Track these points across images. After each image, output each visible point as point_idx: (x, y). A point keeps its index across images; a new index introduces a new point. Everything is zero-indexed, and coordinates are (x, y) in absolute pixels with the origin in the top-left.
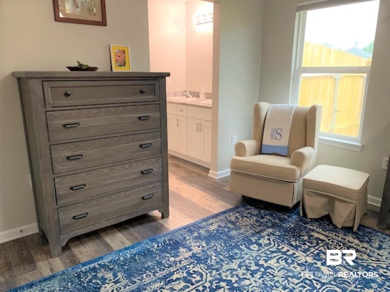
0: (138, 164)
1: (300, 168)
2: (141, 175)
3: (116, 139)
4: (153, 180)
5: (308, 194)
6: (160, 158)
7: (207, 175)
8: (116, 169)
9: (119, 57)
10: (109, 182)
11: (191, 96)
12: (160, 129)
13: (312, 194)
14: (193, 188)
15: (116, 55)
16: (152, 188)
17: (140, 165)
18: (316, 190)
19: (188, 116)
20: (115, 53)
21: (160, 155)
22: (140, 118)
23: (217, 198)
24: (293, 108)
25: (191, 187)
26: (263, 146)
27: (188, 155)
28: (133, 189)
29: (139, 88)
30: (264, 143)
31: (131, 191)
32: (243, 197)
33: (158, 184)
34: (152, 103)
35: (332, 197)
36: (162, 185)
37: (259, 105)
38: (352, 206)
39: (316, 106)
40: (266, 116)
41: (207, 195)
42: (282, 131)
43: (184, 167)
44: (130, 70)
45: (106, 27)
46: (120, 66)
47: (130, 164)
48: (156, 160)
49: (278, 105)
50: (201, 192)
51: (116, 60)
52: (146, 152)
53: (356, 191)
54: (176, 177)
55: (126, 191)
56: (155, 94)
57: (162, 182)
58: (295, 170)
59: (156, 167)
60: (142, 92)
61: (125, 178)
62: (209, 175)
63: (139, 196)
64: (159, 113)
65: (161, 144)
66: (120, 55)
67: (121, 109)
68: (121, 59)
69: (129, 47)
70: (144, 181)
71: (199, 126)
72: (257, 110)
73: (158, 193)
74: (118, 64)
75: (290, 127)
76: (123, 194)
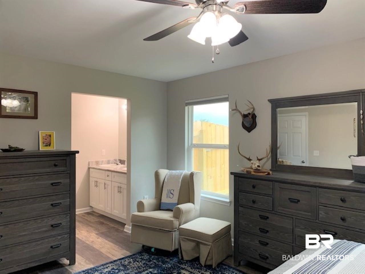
0: (49, 220)
1: (178, 219)
2: (52, 228)
3: (31, 200)
4: (61, 232)
5: (183, 240)
6: (69, 214)
7: (123, 230)
8: (29, 223)
9: (46, 139)
10: (24, 234)
11: (120, 164)
12: (70, 192)
13: (185, 240)
14: (107, 241)
15: (43, 139)
16: (60, 239)
17: (51, 220)
18: (191, 238)
19: (112, 180)
20: (43, 137)
21: (69, 212)
22: (52, 184)
23: (122, 247)
24: (182, 173)
25: (105, 240)
26: (161, 204)
27: (112, 214)
28: (44, 239)
29: (53, 163)
30: (162, 201)
31: (41, 242)
32: (143, 246)
33: (66, 236)
34: (63, 173)
35: (198, 242)
36: (70, 237)
37: (158, 172)
38: (210, 247)
39: (193, 172)
40: (164, 181)
41: (115, 246)
42: (174, 191)
43: (107, 224)
44: (54, 148)
45: (37, 120)
46: (46, 146)
47: (41, 219)
48: (65, 216)
49: (173, 171)
50: (112, 244)
51: (43, 142)
52: (56, 210)
53: (210, 236)
54: (97, 233)
55: (37, 241)
56: (66, 167)
57: (70, 234)
58: (172, 221)
59: (64, 221)
60: (55, 165)
61: (37, 231)
62: (125, 230)
63: (49, 245)
64: (69, 180)
65: (70, 203)
66: (46, 138)
67: (37, 177)
68: (47, 141)
69: (54, 133)
70: (53, 233)
71: (119, 188)
72: (157, 175)
73: (65, 243)
74: (45, 145)
75: (179, 188)
76: (34, 244)
